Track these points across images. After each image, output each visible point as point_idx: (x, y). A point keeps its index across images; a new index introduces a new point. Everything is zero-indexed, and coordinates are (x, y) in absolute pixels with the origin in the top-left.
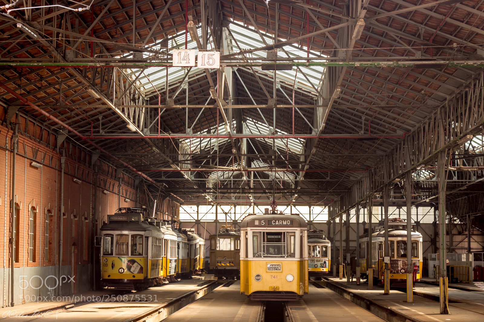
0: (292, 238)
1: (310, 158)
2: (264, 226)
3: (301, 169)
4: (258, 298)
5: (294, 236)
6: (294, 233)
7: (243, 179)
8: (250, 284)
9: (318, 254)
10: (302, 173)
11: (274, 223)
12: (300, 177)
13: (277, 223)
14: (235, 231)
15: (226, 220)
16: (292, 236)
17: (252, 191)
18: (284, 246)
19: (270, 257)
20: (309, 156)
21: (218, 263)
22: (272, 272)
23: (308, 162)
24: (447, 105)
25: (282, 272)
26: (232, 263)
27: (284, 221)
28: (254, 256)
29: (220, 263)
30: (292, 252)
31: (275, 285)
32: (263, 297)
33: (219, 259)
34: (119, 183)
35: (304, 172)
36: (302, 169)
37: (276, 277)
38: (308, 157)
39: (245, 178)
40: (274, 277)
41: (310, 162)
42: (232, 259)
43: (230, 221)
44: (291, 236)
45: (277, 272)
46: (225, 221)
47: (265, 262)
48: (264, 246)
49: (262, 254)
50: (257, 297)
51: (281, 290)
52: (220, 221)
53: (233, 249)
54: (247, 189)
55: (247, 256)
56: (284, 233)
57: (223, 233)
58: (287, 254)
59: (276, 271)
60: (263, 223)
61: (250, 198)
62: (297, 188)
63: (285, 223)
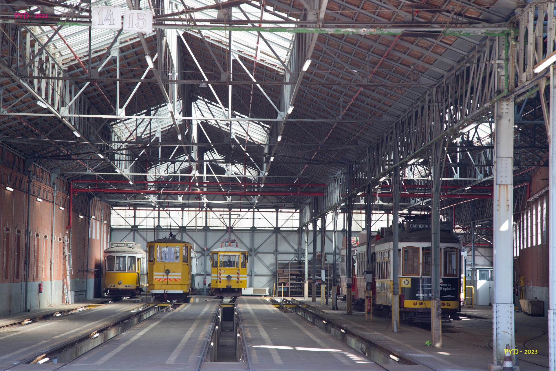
3: (265, 162)
7: (192, 174)
10: (267, 167)
12: (263, 172)
24: (444, 84)
34: (29, 178)
38: (274, 148)
41: (275, 153)
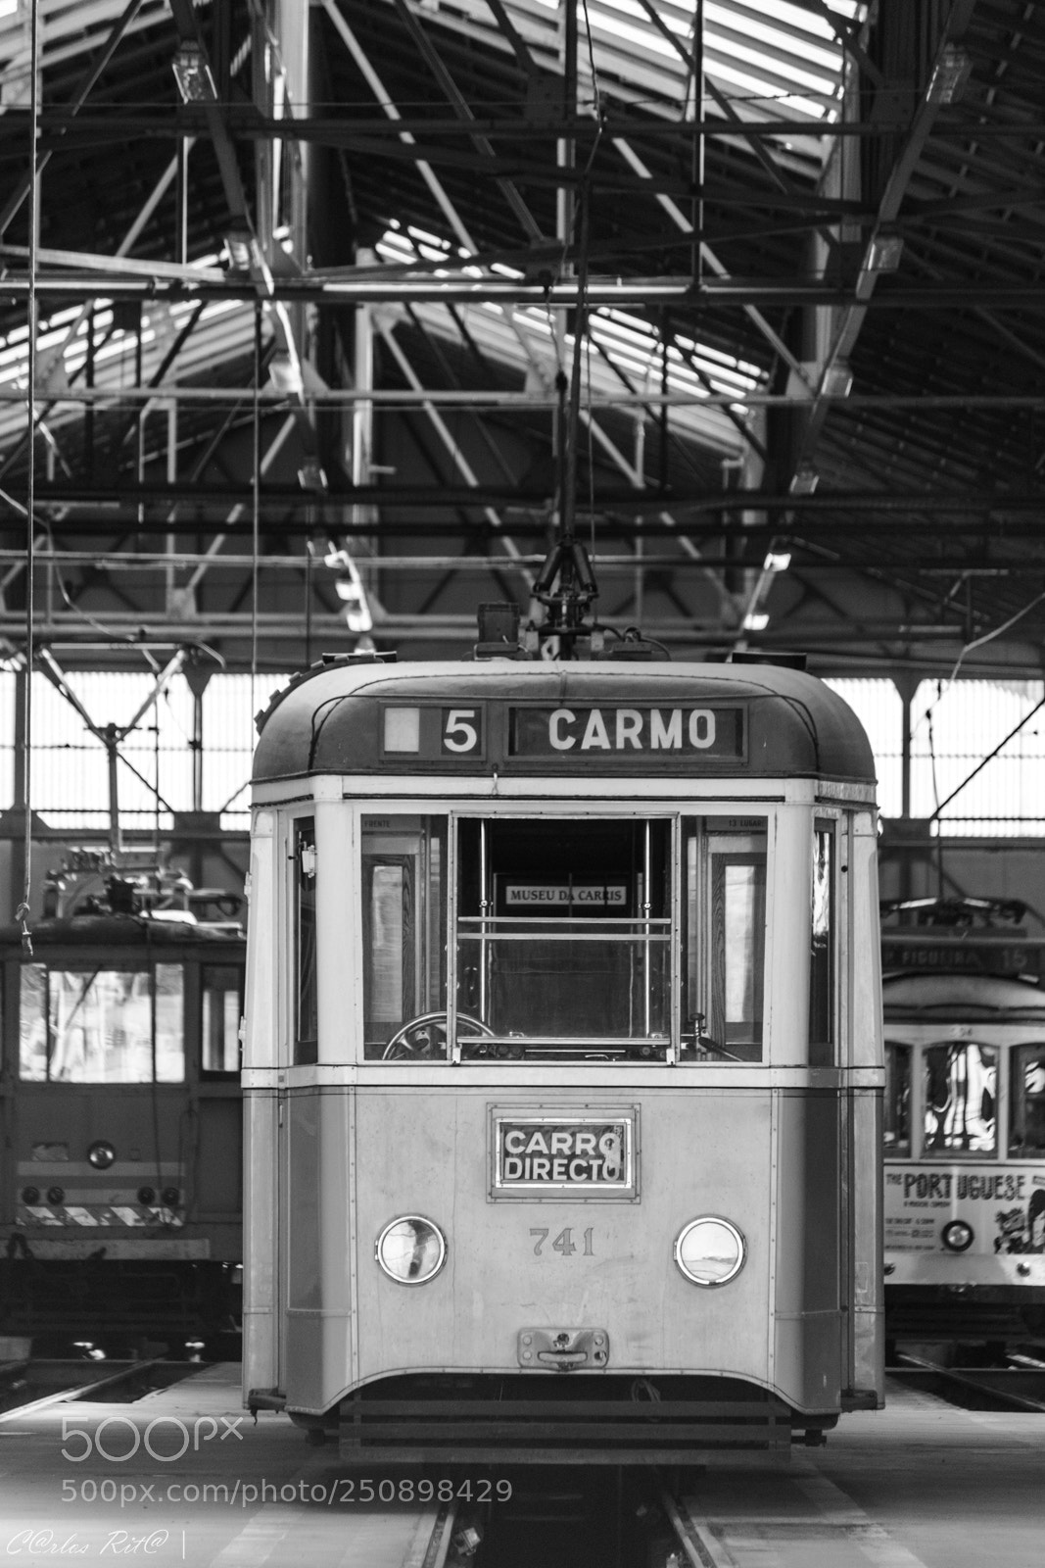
0: (738, 878)
1: (911, 158)
2: (472, 766)
3: (829, 280)
4: (409, 1442)
5: (757, 861)
6: (756, 827)
7: (271, 389)
8: (330, 1308)
9: (976, 1126)
10: (838, 326)
11: (565, 730)
12: (812, 369)
13: (595, 736)
14: (199, 907)
15: (114, 811)
16: (739, 859)
17: (357, 515)
18: (660, 951)
19: (522, 1053)
20: (902, 140)
21: (32, 1199)
22: (540, 1197)
23: (889, 207)
25: (635, 1197)
26: (170, 1201)
27: (656, 718)
28: (373, 1052)
29: (56, 1201)
30: (735, 1012)
31: (570, 1317)
32: (454, 1430)
33: (37, 1166)
35: (856, 315)
36: (839, 288)
37: (576, 1238)
38: (898, 156)
39: (292, 376)
40: (564, 1245)
41: (909, 206)
42: (170, 1168)
43: (147, 823)
44: (722, 862)
45: (586, 1198)
46: (102, 822)
47: (477, 1101)
48: (469, 953)
49: (449, 1027)
50: (398, 1430)
51: (623, 1360)
52: (53, 821)
53: (172, 1068)
54: (311, 494)
55: (306, 1051)
56: (662, 827)
57: (83, 921)
58: (687, 1026)
59: (581, 1185)
60: (460, 737)
61: (344, 591)
62: (782, 488)
63: (666, 735)
